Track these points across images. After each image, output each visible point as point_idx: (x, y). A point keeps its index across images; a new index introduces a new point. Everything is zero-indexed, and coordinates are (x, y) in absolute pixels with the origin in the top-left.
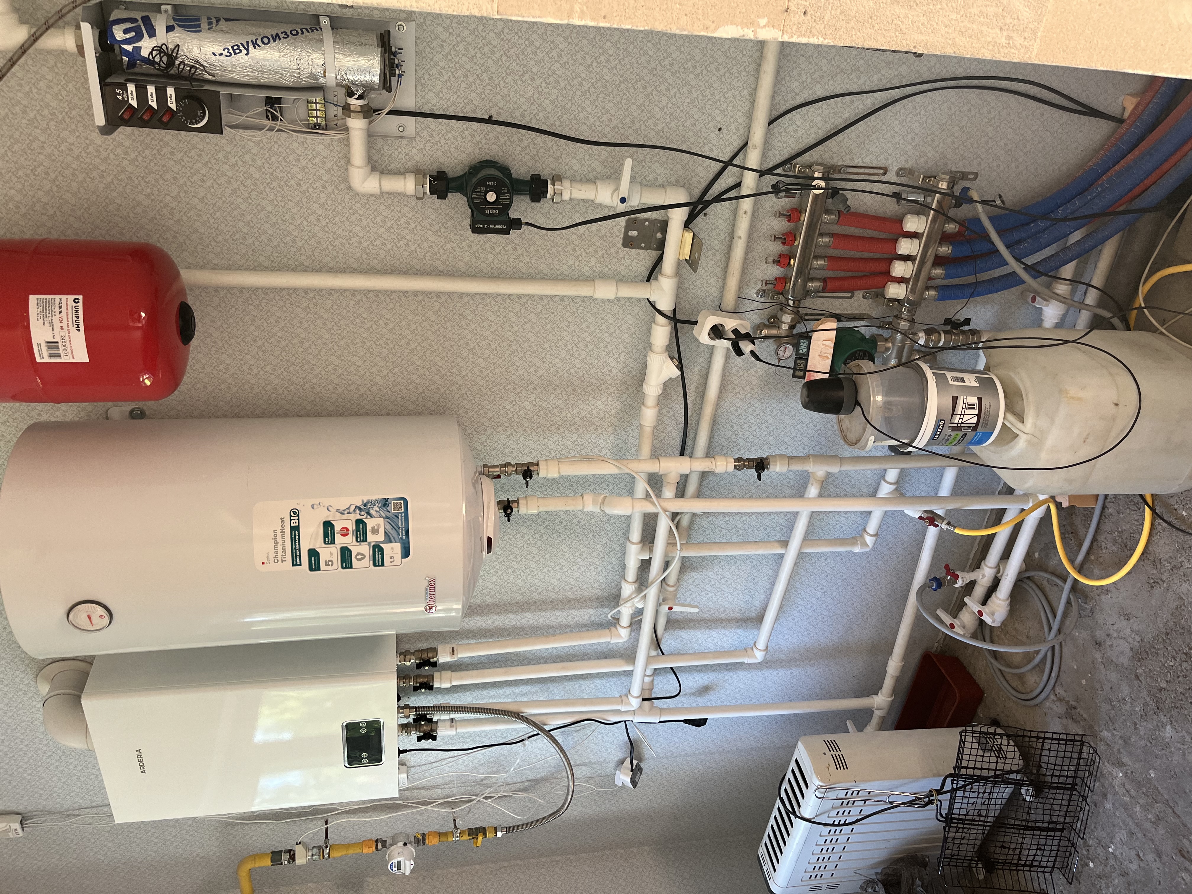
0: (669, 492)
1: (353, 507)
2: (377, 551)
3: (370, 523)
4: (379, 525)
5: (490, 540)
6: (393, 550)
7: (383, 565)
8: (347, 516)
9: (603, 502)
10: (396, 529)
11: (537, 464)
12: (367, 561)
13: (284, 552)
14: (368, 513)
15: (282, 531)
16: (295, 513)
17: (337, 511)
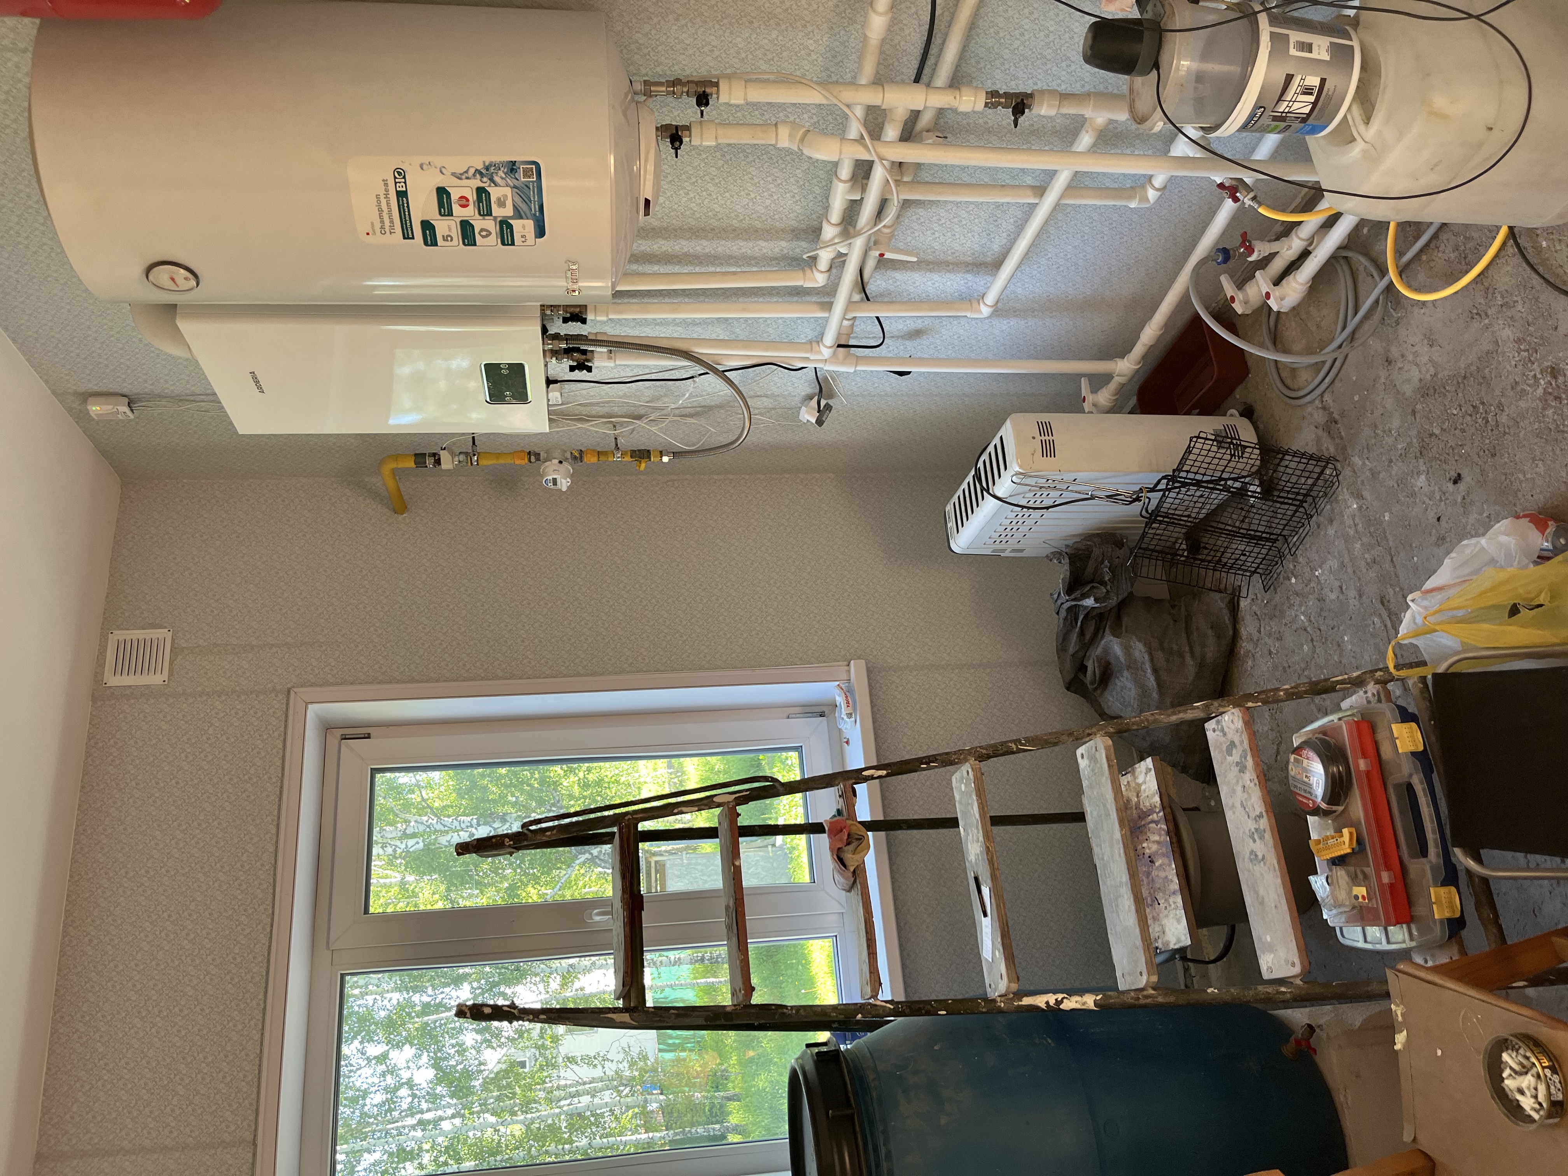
0: (892, 132)
1: (472, 171)
2: (505, 227)
3: (495, 193)
4: (505, 196)
5: (647, 202)
6: (523, 228)
7: (513, 244)
8: (465, 182)
9: (802, 140)
10: (527, 201)
11: (716, 85)
12: (494, 239)
13: (392, 222)
14: (492, 180)
15: (386, 196)
16: (400, 173)
17: (453, 174)
